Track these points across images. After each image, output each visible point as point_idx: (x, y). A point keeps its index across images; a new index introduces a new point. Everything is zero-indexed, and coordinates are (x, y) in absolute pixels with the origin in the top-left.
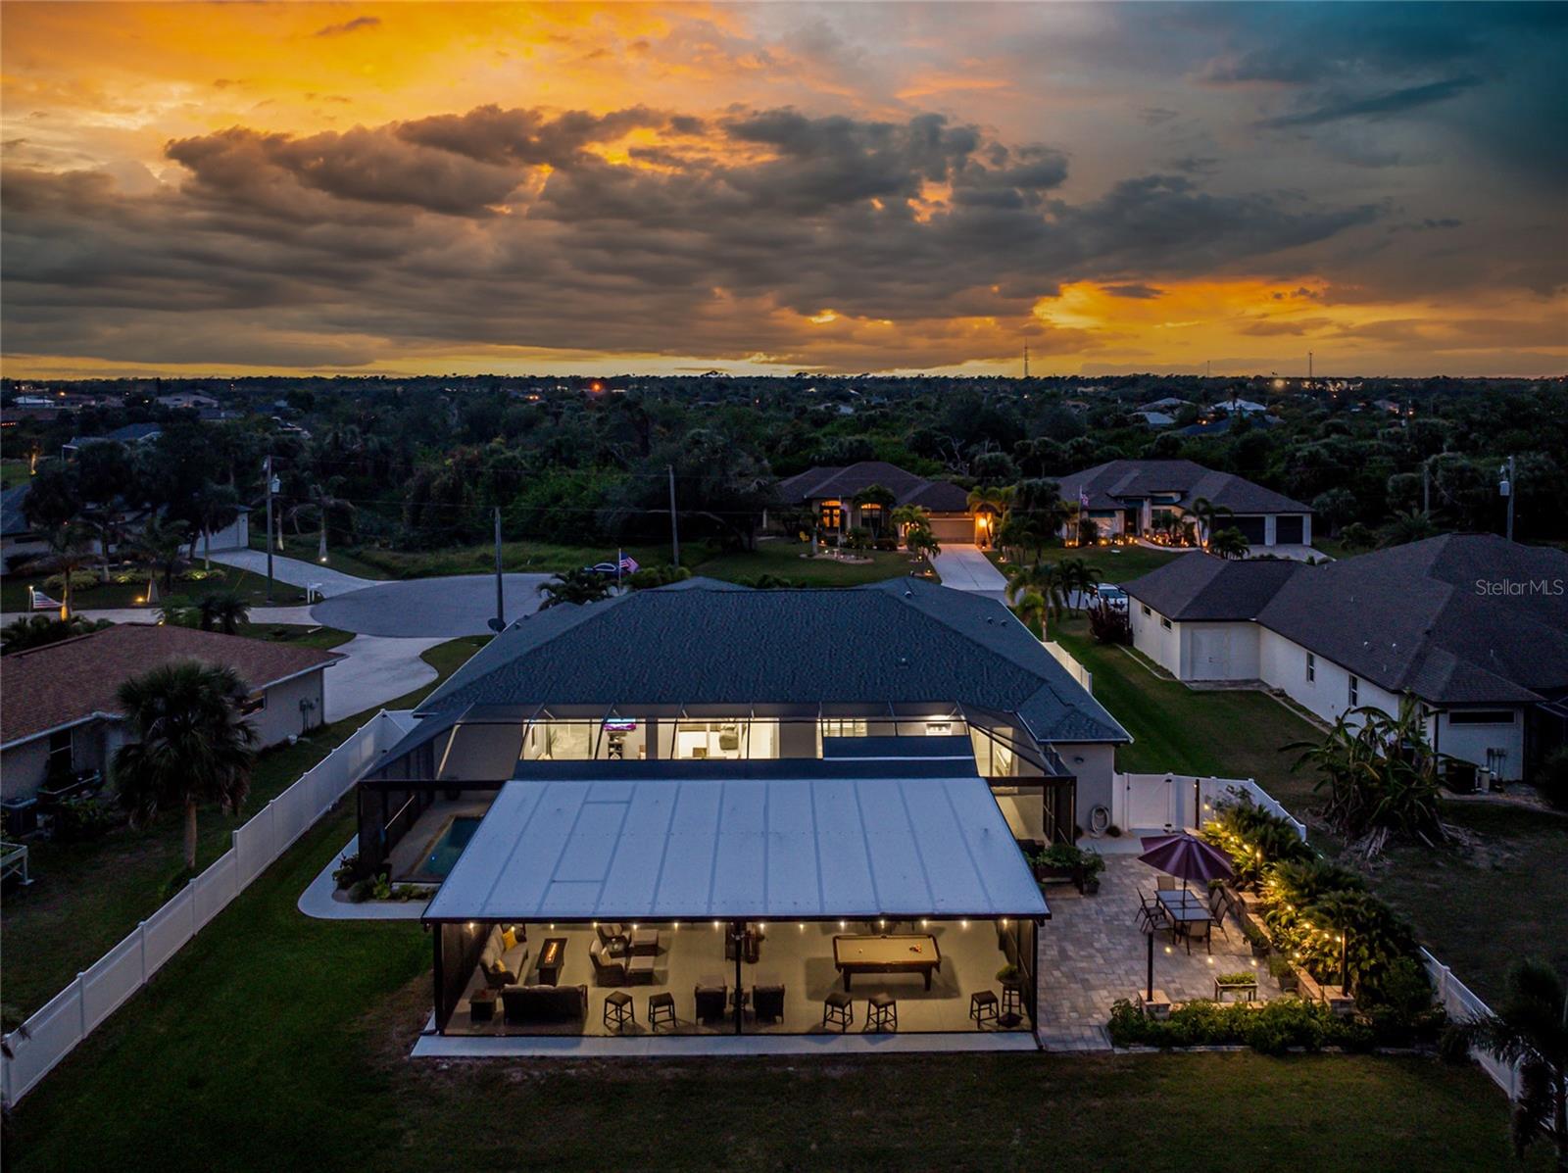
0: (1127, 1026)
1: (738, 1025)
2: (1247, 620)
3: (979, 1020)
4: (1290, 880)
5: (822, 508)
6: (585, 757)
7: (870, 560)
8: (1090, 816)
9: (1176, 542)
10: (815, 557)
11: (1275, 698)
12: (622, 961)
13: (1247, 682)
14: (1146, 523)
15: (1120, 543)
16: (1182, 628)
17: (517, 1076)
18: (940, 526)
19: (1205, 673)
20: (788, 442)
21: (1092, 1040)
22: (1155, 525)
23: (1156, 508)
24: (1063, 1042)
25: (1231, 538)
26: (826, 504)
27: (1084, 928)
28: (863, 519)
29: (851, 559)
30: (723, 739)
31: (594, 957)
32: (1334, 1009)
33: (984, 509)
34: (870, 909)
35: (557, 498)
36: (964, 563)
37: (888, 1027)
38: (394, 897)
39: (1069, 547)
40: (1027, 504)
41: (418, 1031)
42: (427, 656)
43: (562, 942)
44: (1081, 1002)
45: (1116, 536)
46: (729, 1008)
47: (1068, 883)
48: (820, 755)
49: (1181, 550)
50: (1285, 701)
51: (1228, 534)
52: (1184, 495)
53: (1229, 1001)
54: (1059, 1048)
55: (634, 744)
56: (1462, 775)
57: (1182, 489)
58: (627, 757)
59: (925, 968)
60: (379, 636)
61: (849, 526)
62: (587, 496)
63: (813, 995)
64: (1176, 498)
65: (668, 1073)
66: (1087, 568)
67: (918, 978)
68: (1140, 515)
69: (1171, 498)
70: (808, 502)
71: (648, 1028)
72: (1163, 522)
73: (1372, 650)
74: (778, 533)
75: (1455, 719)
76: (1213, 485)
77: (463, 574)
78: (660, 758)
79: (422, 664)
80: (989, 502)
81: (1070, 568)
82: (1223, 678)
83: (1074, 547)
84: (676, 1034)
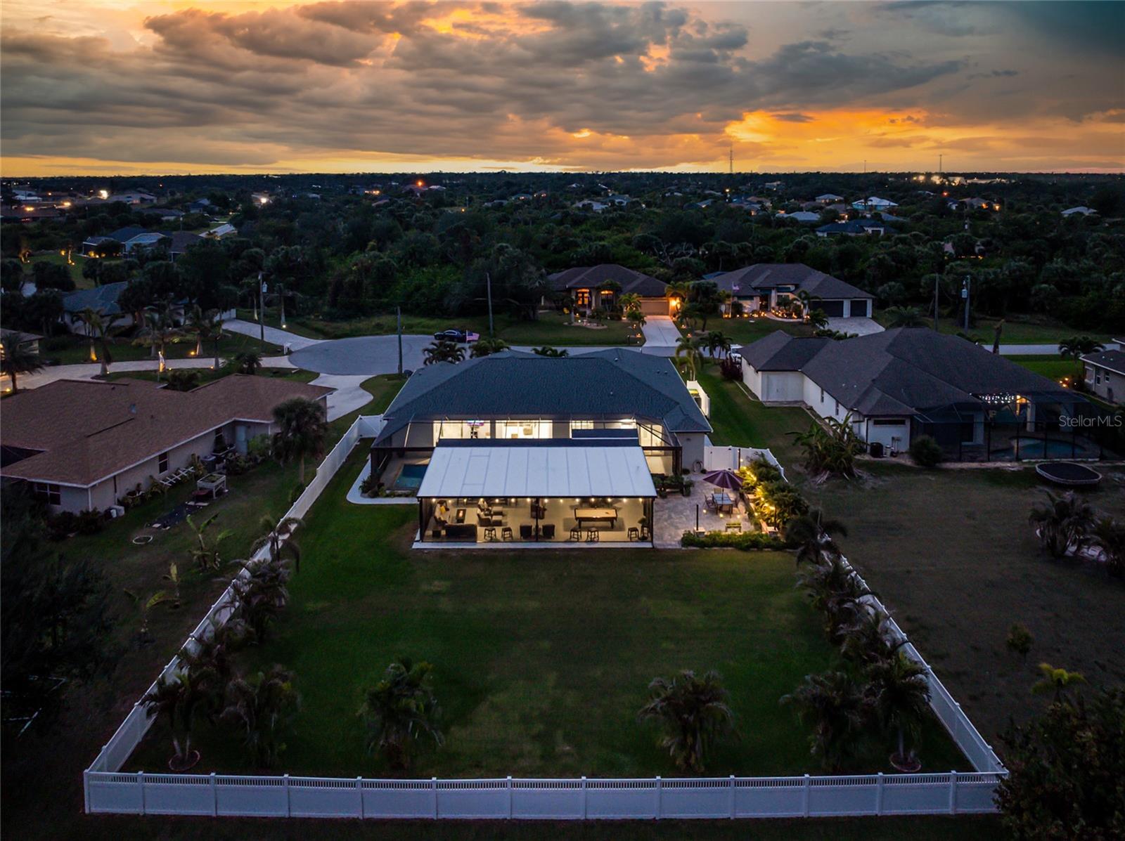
0: (688, 540)
1: (537, 539)
2: (797, 371)
3: (631, 538)
4: (766, 489)
5: (577, 293)
6: (460, 437)
7: (605, 327)
8: (693, 465)
9: (790, 316)
10: (573, 325)
11: (807, 411)
12: (490, 517)
13: (796, 402)
14: (773, 304)
15: (756, 316)
16: (762, 374)
17: (454, 554)
18: (647, 305)
19: (774, 398)
20: (556, 243)
21: (675, 545)
22: (779, 304)
23: (779, 294)
24: (663, 545)
25: (818, 315)
26: (579, 291)
27: (680, 508)
28: (602, 300)
29: (594, 326)
30: (525, 430)
31: (479, 515)
32: (771, 536)
33: (674, 296)
34: (588, 494)
35: (418, 288)
36: (661, 329)
37: (596, 540)
38: (388, 496)
39: (726, 318)
40: (698, 294)
41: (413, 541)
42: (364, 386)
43: (464, 511)
44: (673, 533)
45: (753, 312)
46: (533, 533)
47: (677, 492)
48: (571, 437)
49: (791, 320)
50: (811, 413)
51: (817, 313)
52: (797, 286)
53: (730, 531)
54: (662, 547)
55: (484, 431)
56: (877, 450)
57: (795, 283)
58: (480, 437)
59: (611, 520)
60: (331, 374)
61: (594, 304)
62: (436, 287)
63: (566, 530)
64: (792, 288)
65: (512, 553)
66: (725, 337)
67: (608, 524)
68: (770, 298)
69: (789, 288)
70: (569, 290)
71: (502, 540)
72: (783, 303)
73: (847, 388)
74: (550, 308)
75: (876, 423)
76: (815, 280)
77: (366, 335)
78: (497, 437)
79: (362, 391)
80: (677, 291)
81: (715, 337)
82: (783, 400)
83: (728, 318)
84: (512, 541)
